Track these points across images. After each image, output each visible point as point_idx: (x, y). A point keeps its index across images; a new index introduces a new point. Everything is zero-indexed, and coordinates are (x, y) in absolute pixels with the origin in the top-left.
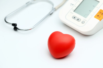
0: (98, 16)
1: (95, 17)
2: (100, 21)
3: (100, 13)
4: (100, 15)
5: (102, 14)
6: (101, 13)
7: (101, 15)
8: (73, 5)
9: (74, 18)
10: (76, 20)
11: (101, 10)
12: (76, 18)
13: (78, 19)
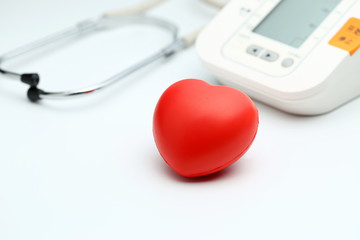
0: (343, 39)
1: (331, 42)
2: (352, 53)
3: (351, 28)
4: (350, 35)
5: (356, 33)
6: (355, 30)
7: (354, 35)
8: (249, 11)
9: (255, 51)
10: (262, 58)
11: (352, 20)
12: (262, 53)
13: (268, 55)
